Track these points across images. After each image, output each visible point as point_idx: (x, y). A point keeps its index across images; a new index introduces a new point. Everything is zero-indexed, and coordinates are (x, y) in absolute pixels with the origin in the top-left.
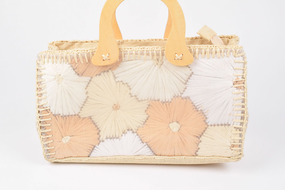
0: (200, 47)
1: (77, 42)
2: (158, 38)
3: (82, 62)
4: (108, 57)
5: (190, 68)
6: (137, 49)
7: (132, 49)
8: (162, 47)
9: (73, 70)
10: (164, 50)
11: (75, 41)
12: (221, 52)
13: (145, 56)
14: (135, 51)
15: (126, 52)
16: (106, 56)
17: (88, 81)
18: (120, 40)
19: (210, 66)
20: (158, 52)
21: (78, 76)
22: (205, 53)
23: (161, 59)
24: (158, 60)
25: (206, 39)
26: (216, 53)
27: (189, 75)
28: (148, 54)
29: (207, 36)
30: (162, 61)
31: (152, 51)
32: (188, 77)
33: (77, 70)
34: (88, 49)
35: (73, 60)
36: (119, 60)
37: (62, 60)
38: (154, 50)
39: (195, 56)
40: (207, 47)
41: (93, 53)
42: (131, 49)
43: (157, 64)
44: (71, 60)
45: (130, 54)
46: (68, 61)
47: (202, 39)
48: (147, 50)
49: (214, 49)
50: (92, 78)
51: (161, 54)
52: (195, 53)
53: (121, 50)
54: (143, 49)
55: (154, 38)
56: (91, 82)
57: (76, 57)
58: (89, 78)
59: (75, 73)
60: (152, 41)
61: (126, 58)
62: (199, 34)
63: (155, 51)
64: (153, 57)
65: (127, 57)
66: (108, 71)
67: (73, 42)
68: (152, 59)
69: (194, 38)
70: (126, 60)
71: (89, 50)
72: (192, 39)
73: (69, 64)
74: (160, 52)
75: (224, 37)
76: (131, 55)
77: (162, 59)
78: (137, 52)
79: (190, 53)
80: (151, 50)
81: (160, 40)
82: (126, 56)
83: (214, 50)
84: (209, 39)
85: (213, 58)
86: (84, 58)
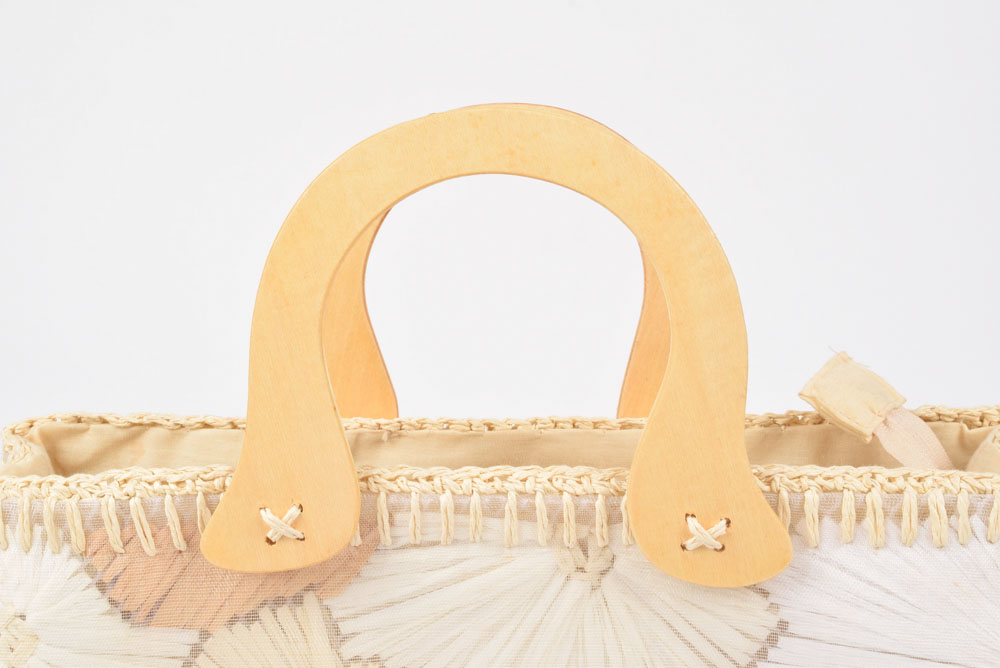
0: (828, 478)
1: (154, 424)
2: (588, 412)
3: (150, 548)
4: (294, 525)
5: (772, 599)
6: (467, 482)
7: (437, 481)
8: (607, 472)
9: (95, 592)
10: (621, 494)
11: (145, 420)
12: (951, 510)
13: (509, 522)
14: (453, 493)
15: (403, 500)
16: (285, 518)
17: (186, 651)
18: (382, 421)
19: (889, 593)
20: (584, 502)
21: (127, 625)
22: (860, 515)
23: (600, 544)
24: (583, 546)
25: (852, 429)
26: (924, 514)
27: (763, 634)
28: (526, 514)
29: (857, 414)
30: (608, 551)
31: (549, 496)
32: (758, 647)
33: (116, 593)
34: (188, 472)
35: (97, 536)
36: (358, 541)
37: (38, 529)
38: (561, 492)
39: (798, 528)
40: (867, 478)
41: (212, 498)
42: (429, 479)
43: (581, 569)
44: (86, 536)
45: (421, 508)
46: (67, 539)
47: (826, 425)
48: (520, 487)
49: (914, 493)
50: (205, 635)
51: (600, 516)
52: (799, 513)
53: (374, 488)
54: (497, 483)
55: (564, 413)
56: (201, 659)
57: (115, 520)
58: (192, 637)
59: (107, 606)
60: (557, 430)
61: (398, 531)
62: (813, 398)
63: (566, 497)
64: (555, 529)
65: (408, 525)
66: (298, 600)
67: (134, 425)
68: (550, 543)
69: (780, 421)
70: (400, 543)
71: (189, 482)
72: (771, 422)
73: (72, 555)
74: (599, 503)
75: (940, 417)
76: (430, 516)
77: (611, 540)
78: (464, 501)
79: (774, 515)
80: (547, 492)
81: (596, 425)
82: (398, 517)
83: (910, 500)
84: (868, 432)
85: (905, 544)
86: (158, 523)
